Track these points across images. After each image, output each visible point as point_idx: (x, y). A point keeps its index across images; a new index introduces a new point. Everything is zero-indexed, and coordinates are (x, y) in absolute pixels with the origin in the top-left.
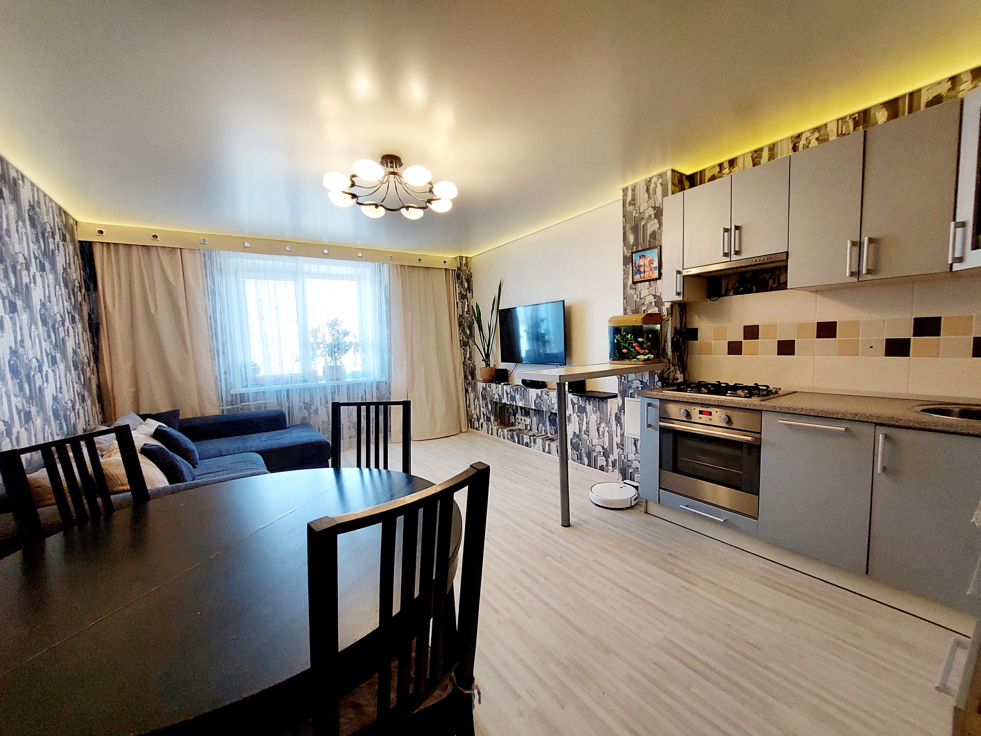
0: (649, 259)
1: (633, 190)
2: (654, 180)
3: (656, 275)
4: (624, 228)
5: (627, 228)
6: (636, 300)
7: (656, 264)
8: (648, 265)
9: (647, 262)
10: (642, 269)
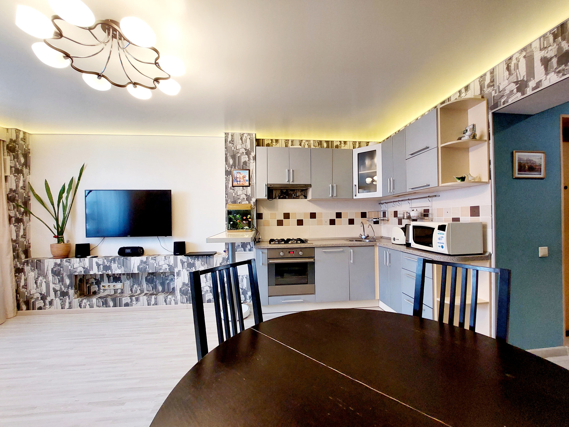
0: (243, 175)
1: (232, 136)
2: (245, 135)
3: (247, 184)
4: (226, 154)
5: (228, 155)
6: (234, 196)
7: (247, 178)
8: (242, 178)
9: (241, 176)
10: (238, 180)
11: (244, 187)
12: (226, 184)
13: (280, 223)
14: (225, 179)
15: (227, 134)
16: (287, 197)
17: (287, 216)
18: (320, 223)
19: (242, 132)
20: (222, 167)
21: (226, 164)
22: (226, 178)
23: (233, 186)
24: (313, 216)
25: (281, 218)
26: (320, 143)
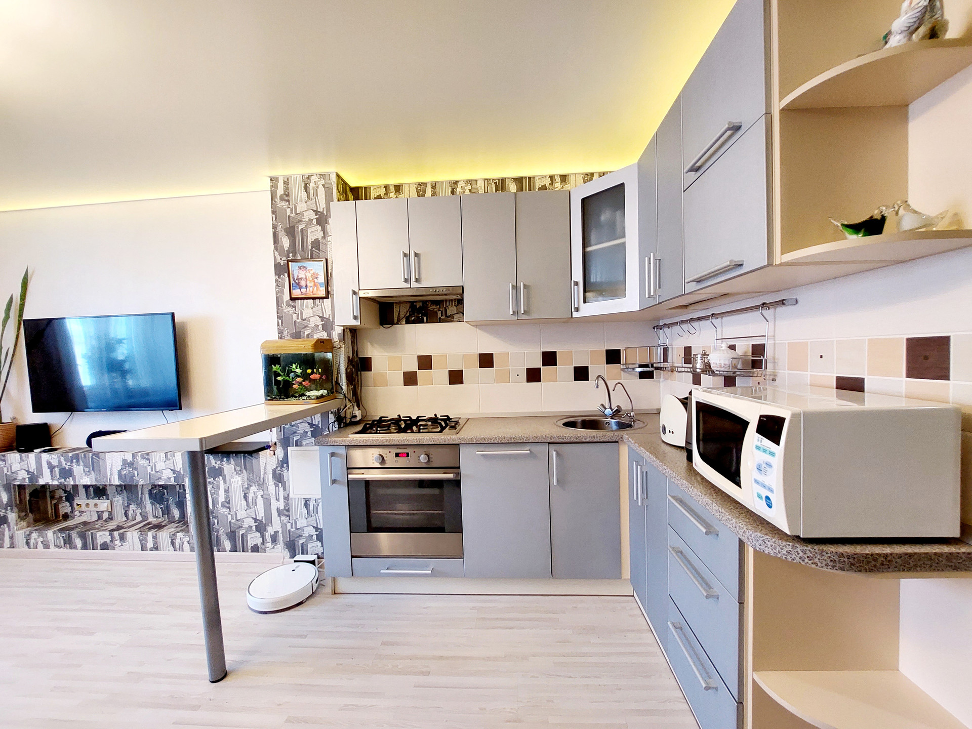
0: (312, 272)
1: (286, 183)
2: (314, 179)
3: (322, 293)
4: (275, 227)
5: (279, 228)
6: (295, 322)
7: (322, 279)
8: (311, 279)
9: (309, 275)
10: (303, 283)
11: (317, 301)
12: (276, 294)
13: (410, 379)
14: (275, 284)
15: (274, 180)
16: (425, 318)
17: (425, 362)
18: (504, 378)
19: (307, 171)
20: (267, 258)
21: (276, 249)
22: (277, 281)
23: (292, 299)
24: (486, 361)
25: (413, 367)
26: (501, 184)
